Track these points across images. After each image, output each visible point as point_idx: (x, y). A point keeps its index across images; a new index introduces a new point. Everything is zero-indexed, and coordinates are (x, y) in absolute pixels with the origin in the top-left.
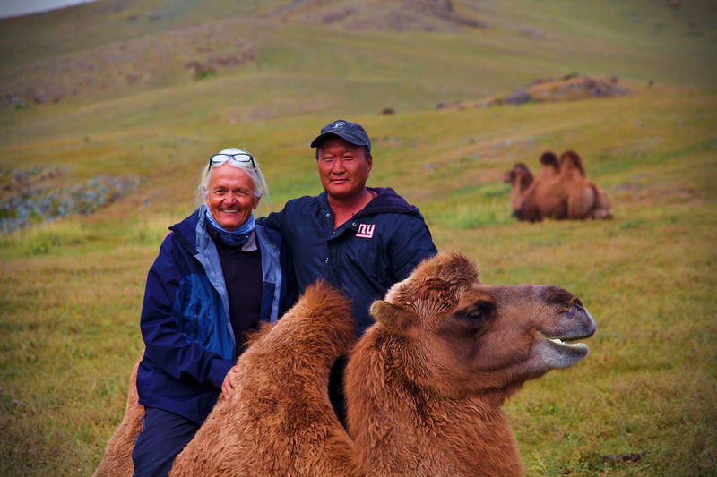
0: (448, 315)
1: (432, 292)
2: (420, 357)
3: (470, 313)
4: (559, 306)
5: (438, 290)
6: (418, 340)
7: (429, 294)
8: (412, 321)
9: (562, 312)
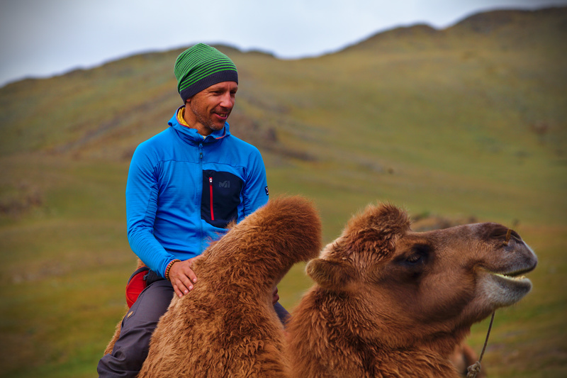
0: (386, 264)
1: (366, 244)
2: (363, 310)
3: (409, 258)
4: (497, 241)
5: (373, 241)
6: (358, 294)
7: (365, 246)
8: (350, 275)
9: (501, 247)
